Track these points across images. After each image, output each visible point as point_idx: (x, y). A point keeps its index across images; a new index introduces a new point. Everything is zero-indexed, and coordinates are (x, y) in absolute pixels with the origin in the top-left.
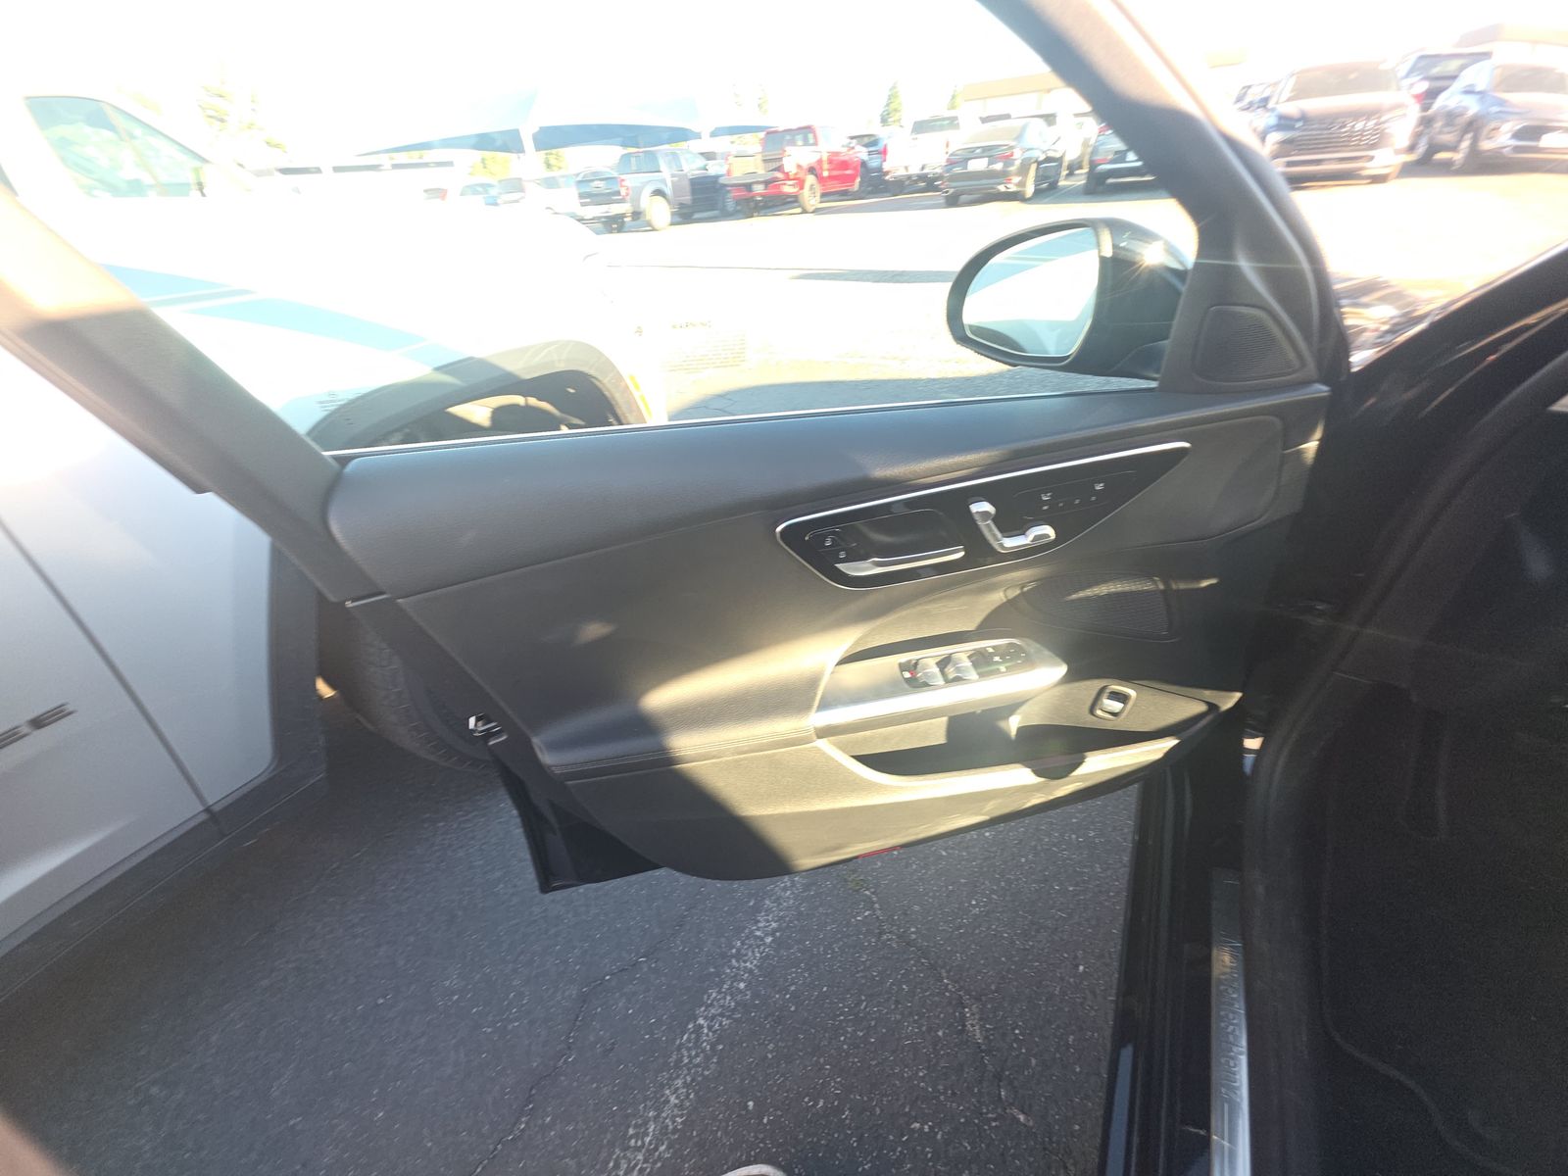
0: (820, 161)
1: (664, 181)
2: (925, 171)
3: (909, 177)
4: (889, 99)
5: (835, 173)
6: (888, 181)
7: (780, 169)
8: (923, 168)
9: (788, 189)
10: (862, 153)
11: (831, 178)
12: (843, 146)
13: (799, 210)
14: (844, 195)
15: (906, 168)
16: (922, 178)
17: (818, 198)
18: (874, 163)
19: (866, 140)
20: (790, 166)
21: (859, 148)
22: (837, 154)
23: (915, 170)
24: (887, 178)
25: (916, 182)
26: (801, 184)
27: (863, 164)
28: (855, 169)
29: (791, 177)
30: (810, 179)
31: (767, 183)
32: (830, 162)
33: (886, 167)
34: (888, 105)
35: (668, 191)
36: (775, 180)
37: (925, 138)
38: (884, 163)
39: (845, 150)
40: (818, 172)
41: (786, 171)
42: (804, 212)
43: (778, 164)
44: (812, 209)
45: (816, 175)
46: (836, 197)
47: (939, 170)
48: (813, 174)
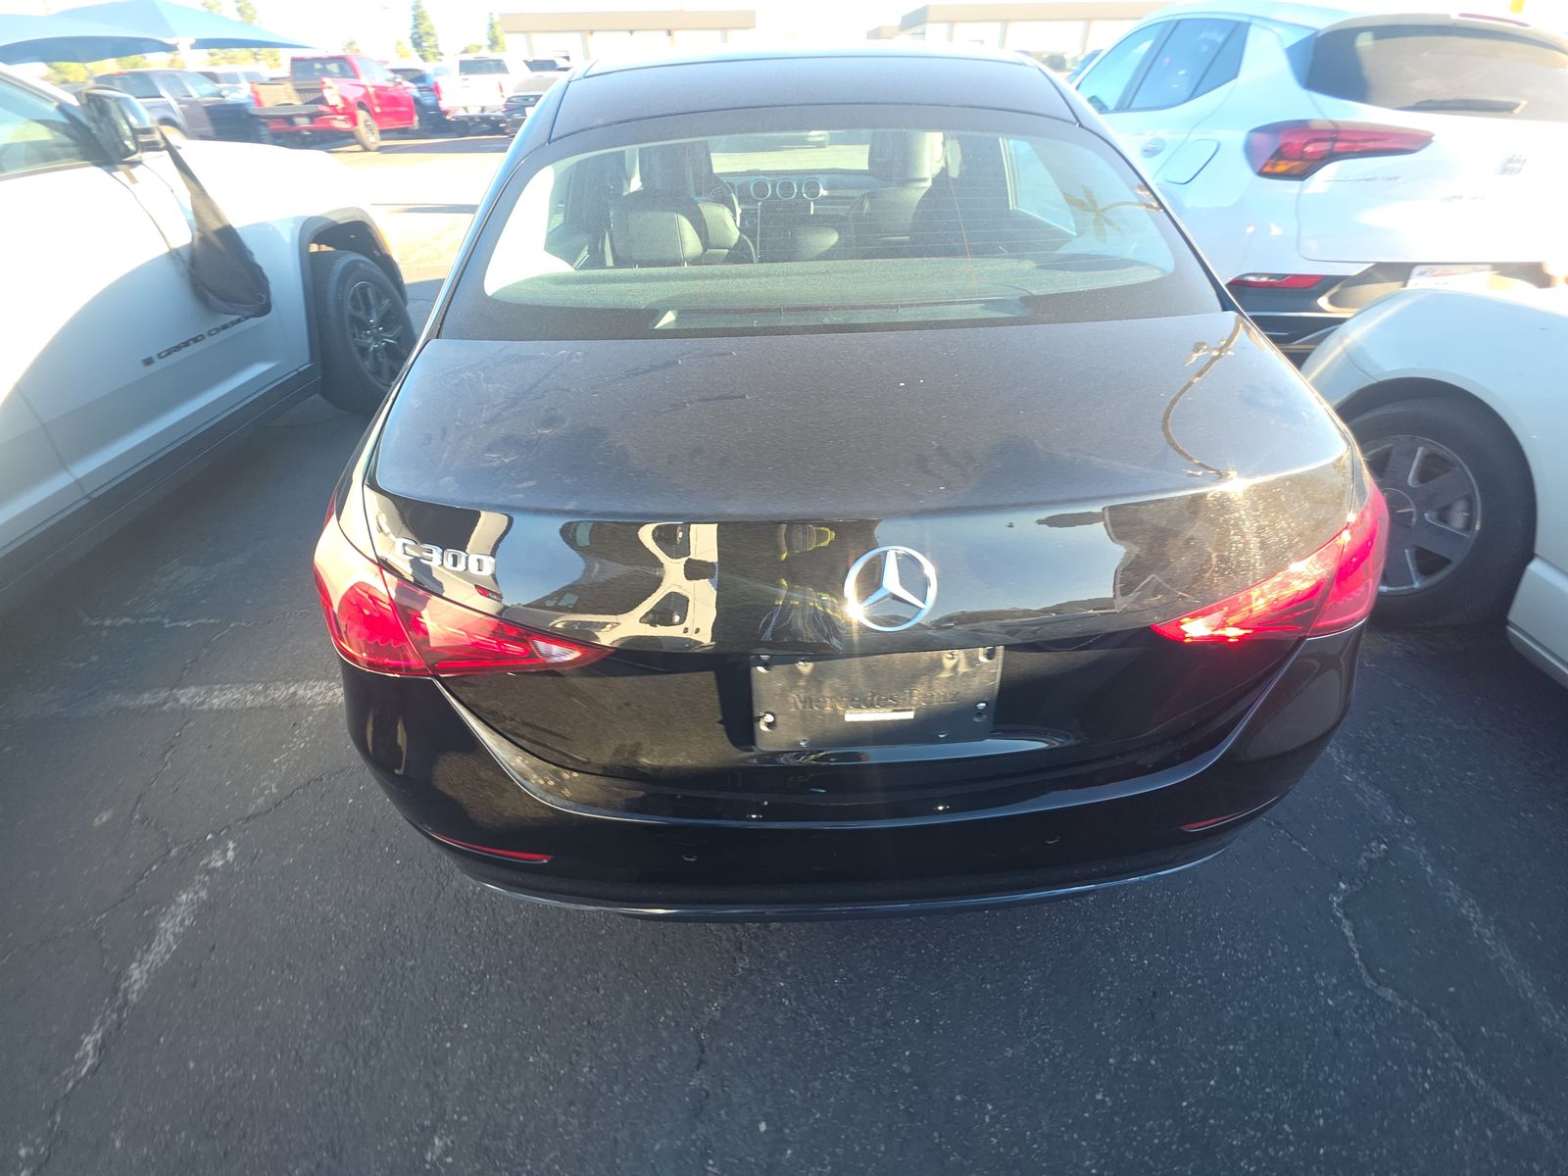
0: (366, 95)
1: (169, 107)
2: (486, 113)
3: (471, 118)
4: (416, 19)
5: (388, 109)
6: (449, 121)
7: (322, 101)
8: (483, 110)
9: (341, 123)
10: (413, 90)
11: (383, 114)
12: (388, 80)
13: (358, 147)
14: (404, 133)
15: (465, 109)
16: (485, 119)
17: (377, 135)
18: (429, 100)
19: (411, 75)
20: (333, 98)
21: (406, 84)
22: (384, 88)
23: (474, 111)
24: (448, 117)
25: (479, 123)
26: (353, 119)
27: (417, 101)
28: (409, 106)
29: (340, 111)
30: (362, 115)
31: (312, 117)
32: (378, 96)
33: (444, 105)
34: (416, 26)
35: (179, 119)
36: (319, 114)
37: (475, 79)
38: (440, 102)
39: (390, 85)
40: (369, 106)
41: (331, 103)
42: (366, 149)
43: (316, 96)
44: (375, 146)
45: (368, 111)
46: (395, 135)
47: (499, 113)
48: (363, 109)
